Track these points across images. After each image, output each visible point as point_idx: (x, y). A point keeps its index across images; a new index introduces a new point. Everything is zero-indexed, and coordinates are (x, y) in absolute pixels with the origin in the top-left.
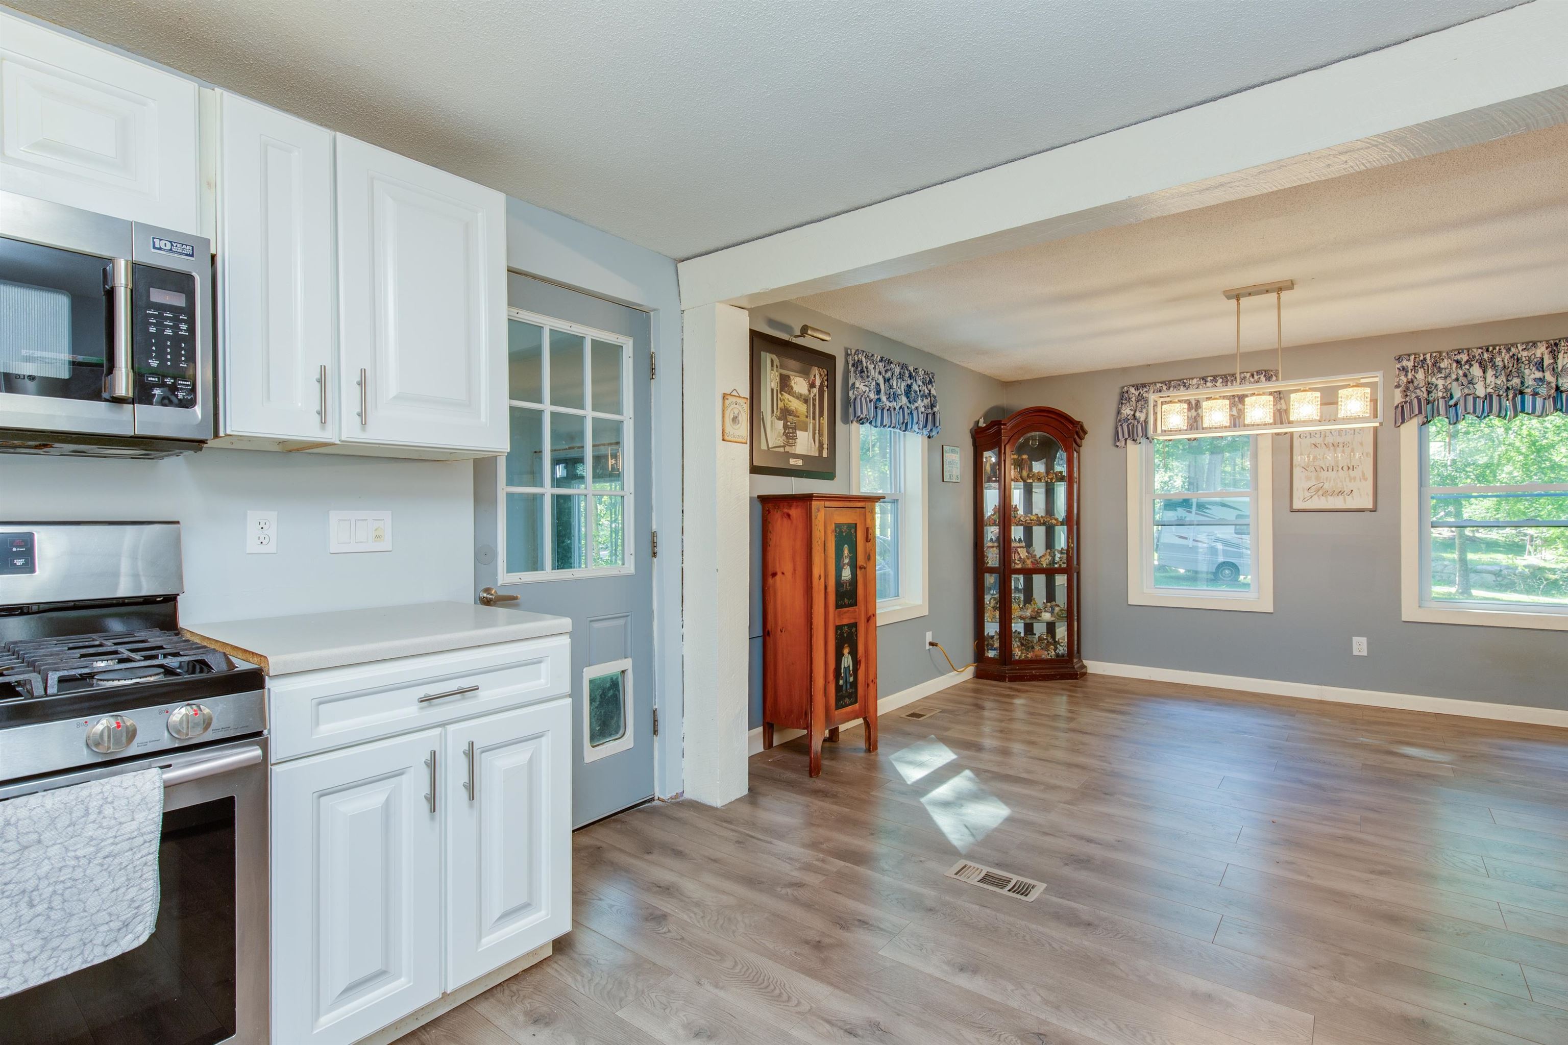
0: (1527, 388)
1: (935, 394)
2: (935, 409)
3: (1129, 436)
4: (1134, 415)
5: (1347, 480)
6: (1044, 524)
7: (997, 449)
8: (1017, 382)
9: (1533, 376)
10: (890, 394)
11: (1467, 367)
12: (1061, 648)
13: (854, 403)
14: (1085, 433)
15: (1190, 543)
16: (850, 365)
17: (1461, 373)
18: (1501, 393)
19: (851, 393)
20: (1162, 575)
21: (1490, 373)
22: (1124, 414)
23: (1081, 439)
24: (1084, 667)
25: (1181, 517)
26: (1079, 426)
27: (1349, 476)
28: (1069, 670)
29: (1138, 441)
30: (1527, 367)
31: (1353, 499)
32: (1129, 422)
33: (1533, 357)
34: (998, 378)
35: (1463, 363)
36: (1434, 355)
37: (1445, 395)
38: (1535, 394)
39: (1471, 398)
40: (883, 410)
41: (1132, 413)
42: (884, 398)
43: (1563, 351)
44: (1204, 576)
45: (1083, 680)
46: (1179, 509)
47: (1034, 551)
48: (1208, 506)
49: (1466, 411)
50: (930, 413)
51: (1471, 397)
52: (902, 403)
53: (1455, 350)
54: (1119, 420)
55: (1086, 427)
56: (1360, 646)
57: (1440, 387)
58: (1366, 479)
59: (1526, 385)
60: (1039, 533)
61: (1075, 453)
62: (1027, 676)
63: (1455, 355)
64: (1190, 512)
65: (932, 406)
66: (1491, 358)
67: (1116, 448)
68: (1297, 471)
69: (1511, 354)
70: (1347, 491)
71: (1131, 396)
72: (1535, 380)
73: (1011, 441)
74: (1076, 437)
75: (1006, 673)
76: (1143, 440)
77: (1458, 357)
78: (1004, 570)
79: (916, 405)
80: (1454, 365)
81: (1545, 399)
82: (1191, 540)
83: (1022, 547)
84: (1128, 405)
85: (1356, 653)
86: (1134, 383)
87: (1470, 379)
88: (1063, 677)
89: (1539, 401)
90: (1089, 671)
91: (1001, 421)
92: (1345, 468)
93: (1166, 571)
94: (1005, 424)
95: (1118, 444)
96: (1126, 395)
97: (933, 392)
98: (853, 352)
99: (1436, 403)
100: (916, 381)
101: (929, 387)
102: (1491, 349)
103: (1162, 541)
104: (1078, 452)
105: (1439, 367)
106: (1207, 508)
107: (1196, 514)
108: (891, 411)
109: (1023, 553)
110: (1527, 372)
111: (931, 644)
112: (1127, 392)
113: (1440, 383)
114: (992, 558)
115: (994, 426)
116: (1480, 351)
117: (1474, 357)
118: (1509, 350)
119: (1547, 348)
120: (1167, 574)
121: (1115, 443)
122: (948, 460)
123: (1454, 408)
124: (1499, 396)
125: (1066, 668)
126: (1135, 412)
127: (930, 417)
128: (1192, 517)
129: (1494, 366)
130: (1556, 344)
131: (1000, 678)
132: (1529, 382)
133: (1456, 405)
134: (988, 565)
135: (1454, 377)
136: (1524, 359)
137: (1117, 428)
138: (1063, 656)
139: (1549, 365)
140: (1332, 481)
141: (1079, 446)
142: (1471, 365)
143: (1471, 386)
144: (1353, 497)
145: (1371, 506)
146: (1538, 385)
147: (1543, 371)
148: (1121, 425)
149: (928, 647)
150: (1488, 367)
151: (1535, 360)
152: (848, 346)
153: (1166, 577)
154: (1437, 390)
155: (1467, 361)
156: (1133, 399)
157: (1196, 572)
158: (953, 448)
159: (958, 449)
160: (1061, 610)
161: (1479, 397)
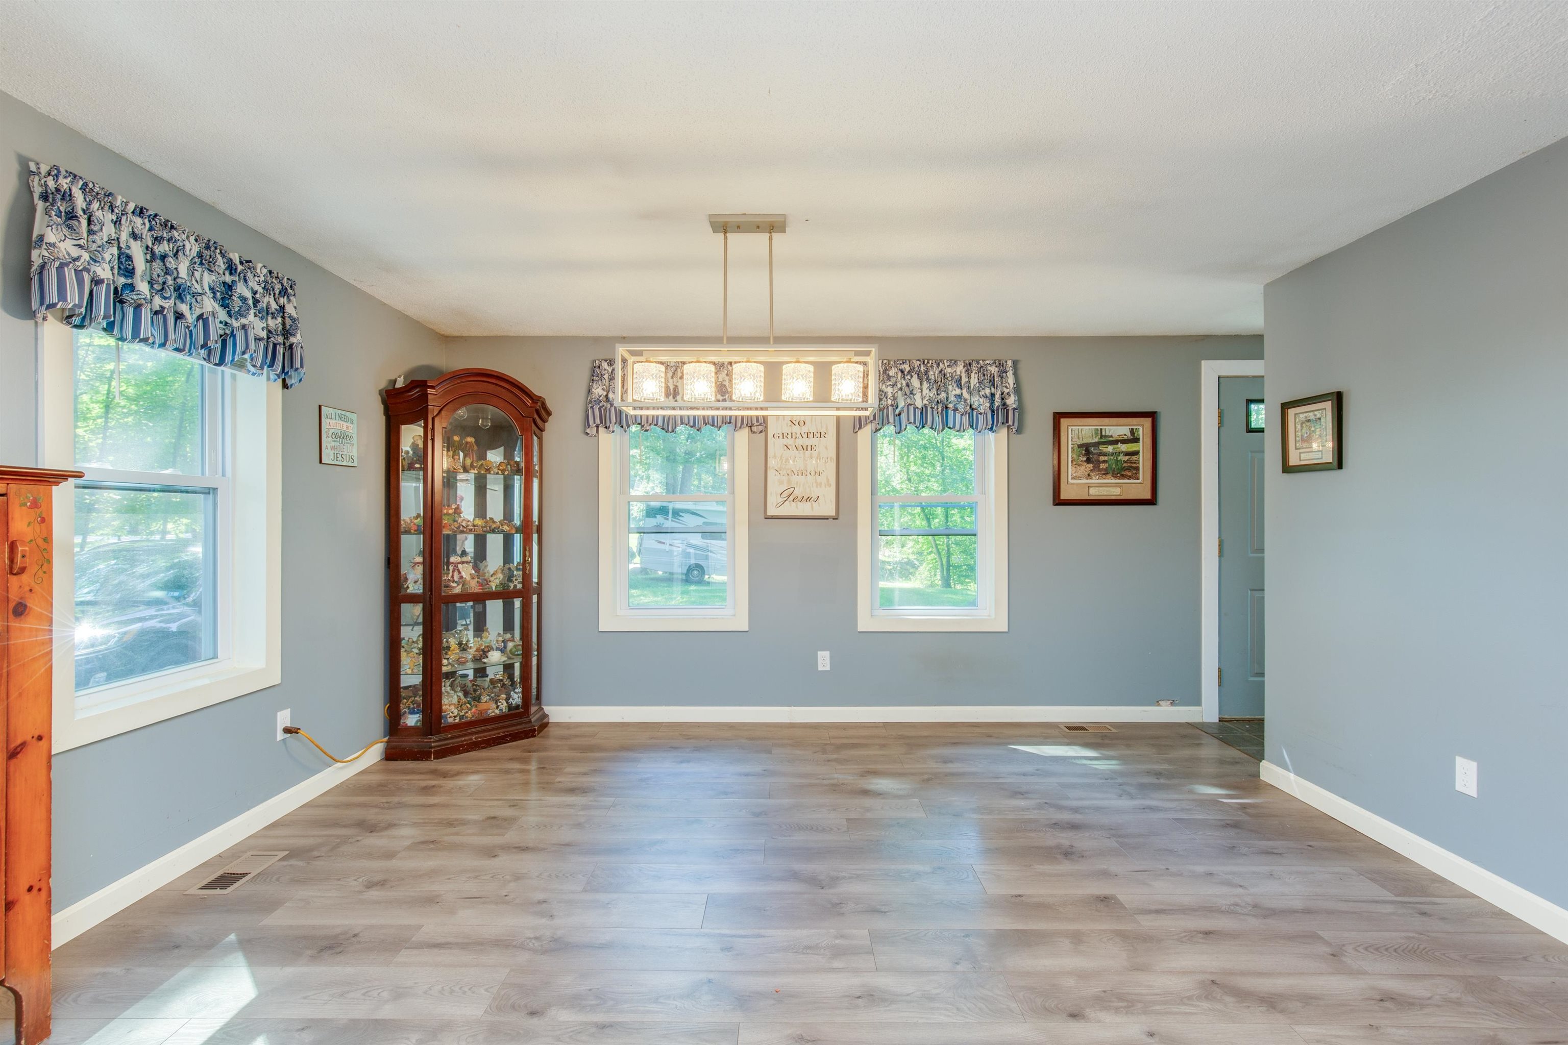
0: (950, 403)
1: (294, 314)
2: (293, 340)
3: (601, 422)
4: (607, 396)
5: (815, 484)
6: (502, 532)
7: (422, 423)
8: (462, 337)
9: (954, 393)
10: (164, 283)
11: (909, 377)
12: (515, 696)
13: (41, 273)
14: (549, 413)
15: (667, 548)
16: (36, 196)
17: (904, 383)
18: (933, 406)
19: (35, 254)
20: (644, 577)
21: (925, 385)
22: (595, 393)
23: (544, 421)
24: (545, 716)
25: (660, 524)
26: (539, 404)
27: (816, 482)
28: (523, 726)
29: (611, 429)
30: (950, 383)
31: (819, 506)
32: (601, 404)
33: (954, 374)
34: (431, 327)
35: (906, 373)
36: (885, 362)
37: (893, 403)
38: (955, 410)
39: (912, 408)
40: (138, 307)
41: (605, 393)
42: (143, 287)
43: (974, 372)
44: (680, 577)
45: (542, 737)
46: (658, 516)
47: (486, 566)
48: (681, 514)
49: (908, 421)
50: (280, 344)
51: (912, 406)
52: (204, 310)
53: (901, 360)
54: (591, 402)
55: (550, 405)
56: (824, 661)
57: (890, 395)
58: (830, 485)
59: (949, 401)
60: (495, 543)
61: (535, 438)
62: (463, 746)
63: (900, 364)
64: (668, 519)
65: (287, 333)
66: (926, 371)
67: (586, 436)
68: (771, 474)
69: (940, 369)
70: (815, 498)
71: (603, 372)
72: (955, 396)
73: (443, 413)
74: (536, 416)
75: (431, 748)
76: (617, 428)
77: (902, 367)
78: (431, 598)
79: (243, 321)
80: (900, 374)
81: (962, 415)
82: (668, 544)
83: (467, 562)
84: (600, 383)
85: (820, 668)
86: (607, 357)
87: (911, 389)
88: (516, 737)
89: (958, 416)
90: (552, 720)
91: (426, 381)
92: (813, 473)
93: (647, 573)
94: (433, 387)
95: (588, 431)
96: (598, 370)
97: (290, 309)
98: (44, 169)
99: (885, 411)
100: (245, 281)
101: (282, 301)
102: (926, 362)
103: (644, 546)
104: (540, 439)
105: (888, 375)
106: (681, 516)
107: (672, 520)
108: (165, 317)
109: (467, 571)
110: (950, 387)
111: (287, 730)
112: (599, 367)
113: (889, 390)
114: (414, 580)
115: (415, 387)
116: (918, 363)
117: (914, 368)
118: (938, 365)
119: (964, 367)
120: (648, 576)
121: (585, 430)
122: (331, 431)
123: (898, 417)
124: (932, 408)
125: (521, 724)
126: (608, 392)
127: (280, 350)
128: (669, 524)
129: (928, 379)
130: (970, 364)
131: (422, 755)
132: (952, 398)
133: (900, 414)
134: (408, 591)
135: (899, 386)
136: (948, 376)
137: (587, 411)
138: (517, 707)
139: (966, 383)
140: (802, 486)
141: (542, 430)
142: (912, 376)
143: (911, 395)
144: (819, 503)
145: (833, 514)
146: (958, 401)
147: (961, 389)
148: (592, 407)
149: (280, 735)
150: (924, 379)
151: (956, 377)
152: (27, 153)
153: (646, 579)
154: (886, 398)
155: (909, 372)
156: (606, 377)
157: (671, 574)
158: (344, 413)
159: (354, 417)
160: (515, 646)
161: (917, 408)
